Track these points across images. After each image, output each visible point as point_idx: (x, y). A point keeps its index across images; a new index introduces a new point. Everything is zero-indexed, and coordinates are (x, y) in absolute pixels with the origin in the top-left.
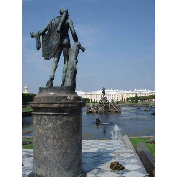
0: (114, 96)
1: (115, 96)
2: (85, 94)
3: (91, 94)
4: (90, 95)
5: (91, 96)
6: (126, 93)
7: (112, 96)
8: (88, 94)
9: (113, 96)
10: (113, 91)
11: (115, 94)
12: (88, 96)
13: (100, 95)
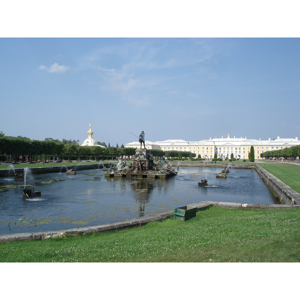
0: (238, 149)
1: (240, 149)
2: (187, 144)
3: (197, 144)
4: (195, 147)
5: (198, 148)
6: (261, 144)
7: (234, 149)
8: (193, 144)
9: (236, 149)
10: (237, 139)
11: (241, 146)
12: (192, 147)
13: (214, 147)
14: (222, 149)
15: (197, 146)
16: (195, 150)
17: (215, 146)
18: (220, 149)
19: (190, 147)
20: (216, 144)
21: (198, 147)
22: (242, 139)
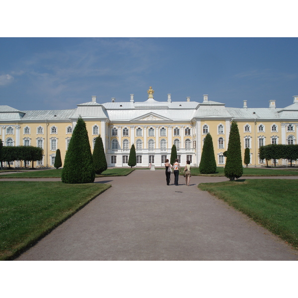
0: (182, 132)
1: (188, 132)
2: (17, 117)
3: (51, 117)
4: (43, 126)
5: (54, 130)
6: (254, 117)
7: (170, 132)
8: (37, 118)
9: (177, 132)
10: (176, 104)
11: (193, 123)
12: (33, 128)
13: (103, 124)
14: (132, 132)
15: (48, 122)
16: (43, 136)
17: (110, 124)
18: (126, 132)
19: (24, 126)
20: (114, 115)
21: (52, 125)
22: (189, 104)
